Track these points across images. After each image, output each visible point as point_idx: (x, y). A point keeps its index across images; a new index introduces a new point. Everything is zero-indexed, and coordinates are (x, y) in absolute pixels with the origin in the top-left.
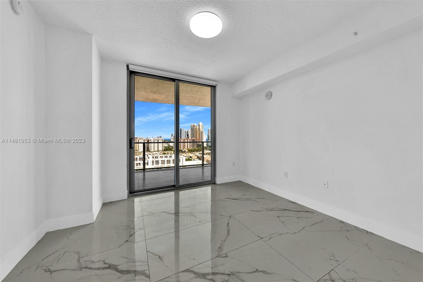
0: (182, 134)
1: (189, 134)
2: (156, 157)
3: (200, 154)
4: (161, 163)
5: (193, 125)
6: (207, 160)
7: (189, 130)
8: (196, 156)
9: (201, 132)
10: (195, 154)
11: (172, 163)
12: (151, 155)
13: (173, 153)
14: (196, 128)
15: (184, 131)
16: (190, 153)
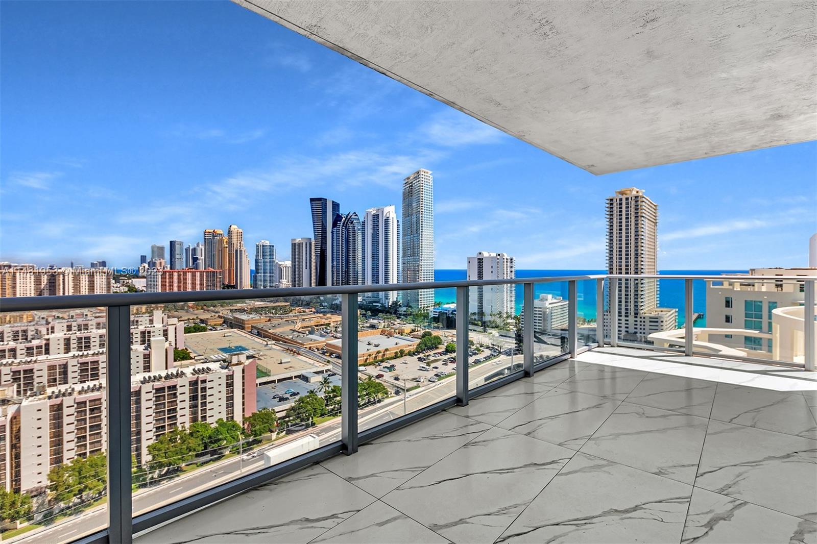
0: (177, 256)
1: (199, 257)
2: (79, 326)
3: (231, 311)
4: (97, 343)
5: (212, 231)
6: (252, 326)
7: (198, 245)
8: (219, 317)
9: (237, 251)
10: (217, 313)
11: (139, 342)
12: (63, 318)
13: (144, 310)
14: (221, 241)
15: (181, 249)
16: (202, 309)
